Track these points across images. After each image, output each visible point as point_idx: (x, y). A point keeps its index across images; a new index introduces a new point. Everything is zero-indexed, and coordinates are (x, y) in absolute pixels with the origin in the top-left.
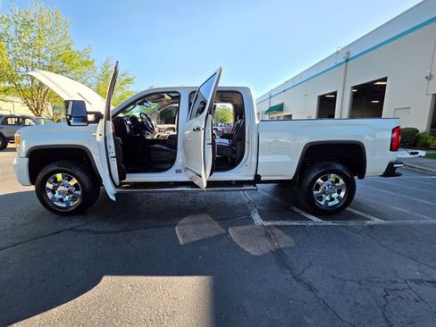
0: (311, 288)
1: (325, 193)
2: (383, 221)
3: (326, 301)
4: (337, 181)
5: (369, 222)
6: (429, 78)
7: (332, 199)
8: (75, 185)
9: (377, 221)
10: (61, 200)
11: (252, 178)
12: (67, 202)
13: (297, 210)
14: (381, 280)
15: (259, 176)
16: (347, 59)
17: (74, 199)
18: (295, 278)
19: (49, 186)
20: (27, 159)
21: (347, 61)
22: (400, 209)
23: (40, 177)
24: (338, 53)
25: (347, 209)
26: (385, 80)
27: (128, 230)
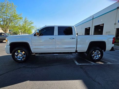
0: (99, 84)
1: (95, 55)
2: (111, 63)
3: (105, 87)
4: (98, 52)
5: (107, 63)
6: (115, 24)
7: (97, 57)
8: (24, 54)
9: (109, 63)
10: (19, 58)
11: (75, 51)
12: (21, 59)
13: (87, 60)
14: (117, 81)
15: (77, 51)
16: (93, 18)
17: (23, 58)
18: (94, 80)
19: (16, 54)
20: (10, 46)
21: (93, 19)
22: (114, 60)
23: (13, 51)
24: (90, 17)
25: (101, 60)
26: (103, 24)
27: (41, 67)
